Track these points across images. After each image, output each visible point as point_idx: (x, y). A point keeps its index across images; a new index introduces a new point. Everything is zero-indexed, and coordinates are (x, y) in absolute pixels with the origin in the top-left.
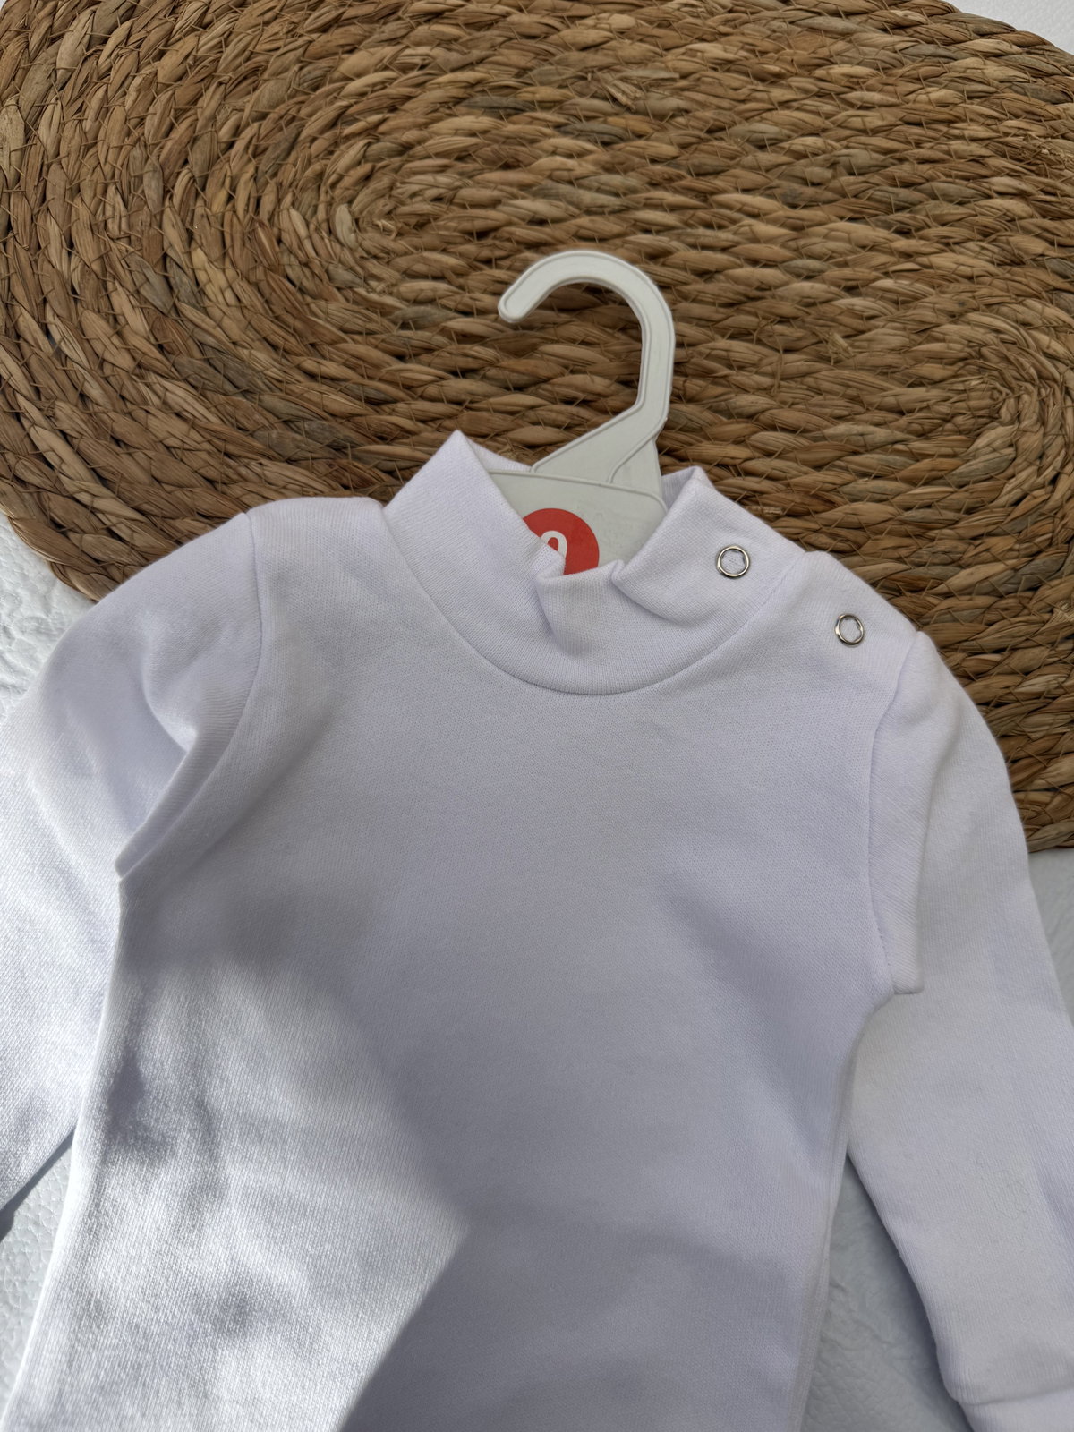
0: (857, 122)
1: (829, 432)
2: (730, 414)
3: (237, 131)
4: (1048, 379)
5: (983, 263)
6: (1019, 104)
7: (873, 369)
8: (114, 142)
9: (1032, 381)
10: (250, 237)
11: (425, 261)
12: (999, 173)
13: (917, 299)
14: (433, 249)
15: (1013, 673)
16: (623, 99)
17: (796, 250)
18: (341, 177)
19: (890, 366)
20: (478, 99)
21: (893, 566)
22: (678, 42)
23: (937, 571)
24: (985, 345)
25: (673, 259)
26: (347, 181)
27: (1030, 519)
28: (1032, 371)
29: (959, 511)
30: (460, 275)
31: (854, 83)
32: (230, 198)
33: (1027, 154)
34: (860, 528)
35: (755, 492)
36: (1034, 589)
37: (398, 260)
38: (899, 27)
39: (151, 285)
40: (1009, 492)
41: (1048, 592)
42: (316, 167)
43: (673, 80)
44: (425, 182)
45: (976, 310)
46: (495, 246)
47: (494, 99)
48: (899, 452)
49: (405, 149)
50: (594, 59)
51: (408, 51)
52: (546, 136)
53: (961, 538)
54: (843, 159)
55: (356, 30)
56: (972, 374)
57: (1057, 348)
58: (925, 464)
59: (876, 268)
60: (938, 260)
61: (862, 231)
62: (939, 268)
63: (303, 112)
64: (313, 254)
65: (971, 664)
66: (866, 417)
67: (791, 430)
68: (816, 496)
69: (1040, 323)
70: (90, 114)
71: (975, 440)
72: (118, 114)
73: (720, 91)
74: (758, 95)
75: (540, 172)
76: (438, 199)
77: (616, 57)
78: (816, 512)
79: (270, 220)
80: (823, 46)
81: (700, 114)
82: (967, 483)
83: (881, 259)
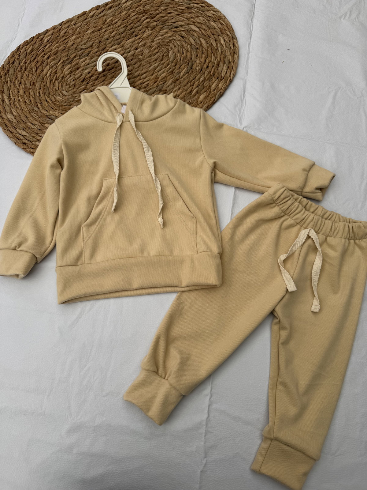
0: (117, 26)
1: (150, 69)
2: (136, 77)
3: (39, 94)
4: (171, 40)
5: (150, 32)
6: (135, 6)
7: (148, 57)
8: (25, 107)
9: (170, 42)
10: (55, 104)
11: (80, 89)
12: (141, 17)
13: (146, 43)
14: (79, 87)
15: (198, 80)
16: (84, 48)
17: (125, 49)
18: (58, 88)
19: (150, 55)
20: (65, 63)
21: (172, 79)
22: (84, 34)
23: (178, 76)
24: (159, 42)
25: (110, 64)
26: (60, 88)
27: (184, 60)
28: (168, 41)
29: (174, 66)
30: (86, 88)
31: (112, 21)
32: (47, 102)
33: (143, 12)
34: (164, 78)
35: (147, 84)
36: (192, 68)
37: (77, 92)
38: (110, 8)
39: (49, 121)
40: (179, 59)
41: (194, 67)
42: (54, 89)
43: (88, 40)
44: (70, 79)
45: (154, 38)
46: (87, 80)
47: (67, 62)
48: (161, 65)
49: (63, 77)
50: (75, 46)
51: (50, 65)
52: (79, 61)
53: (178, 69)
54: (120, 32)
55: (40, 67)
56: (161, 47)
57: (169, 35)
58: (165, 64)
59: (137, 44)
60: (144, 36)
61: (131, 40)
62: (145, 37)
63: (45, 84)
64: (65, 100)
65: (192, 83)
66: (153, 64)
67: (145, 73)
68: (155, 79)
69: (164, 34)
70: (18, 107)
71: (169, 56)
72: (22, 104)
73: (95, 36)
74: (101, 33)
75: (83, 66)
76: (74, 80)
77: (77, 43)
78: (157, 80)
79: (55, 100)
80: (103, 19)
81: (96, 42)
82: (173, 62)
83: (137, 42)
